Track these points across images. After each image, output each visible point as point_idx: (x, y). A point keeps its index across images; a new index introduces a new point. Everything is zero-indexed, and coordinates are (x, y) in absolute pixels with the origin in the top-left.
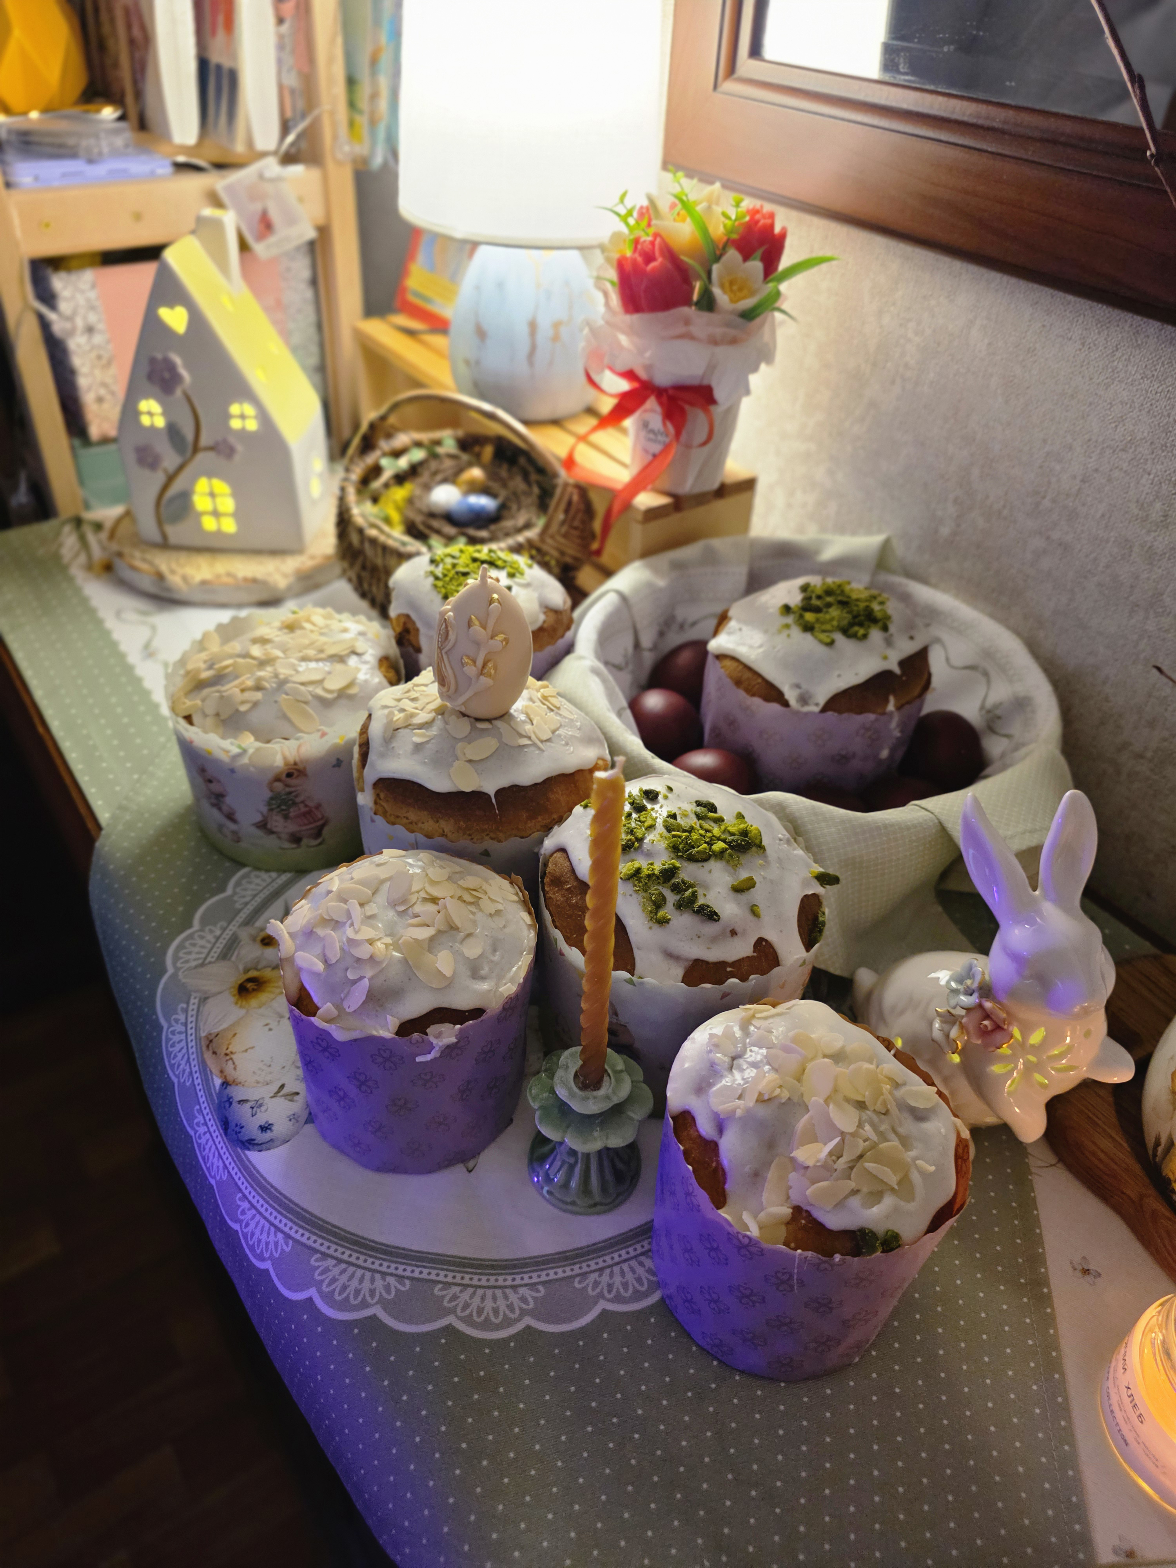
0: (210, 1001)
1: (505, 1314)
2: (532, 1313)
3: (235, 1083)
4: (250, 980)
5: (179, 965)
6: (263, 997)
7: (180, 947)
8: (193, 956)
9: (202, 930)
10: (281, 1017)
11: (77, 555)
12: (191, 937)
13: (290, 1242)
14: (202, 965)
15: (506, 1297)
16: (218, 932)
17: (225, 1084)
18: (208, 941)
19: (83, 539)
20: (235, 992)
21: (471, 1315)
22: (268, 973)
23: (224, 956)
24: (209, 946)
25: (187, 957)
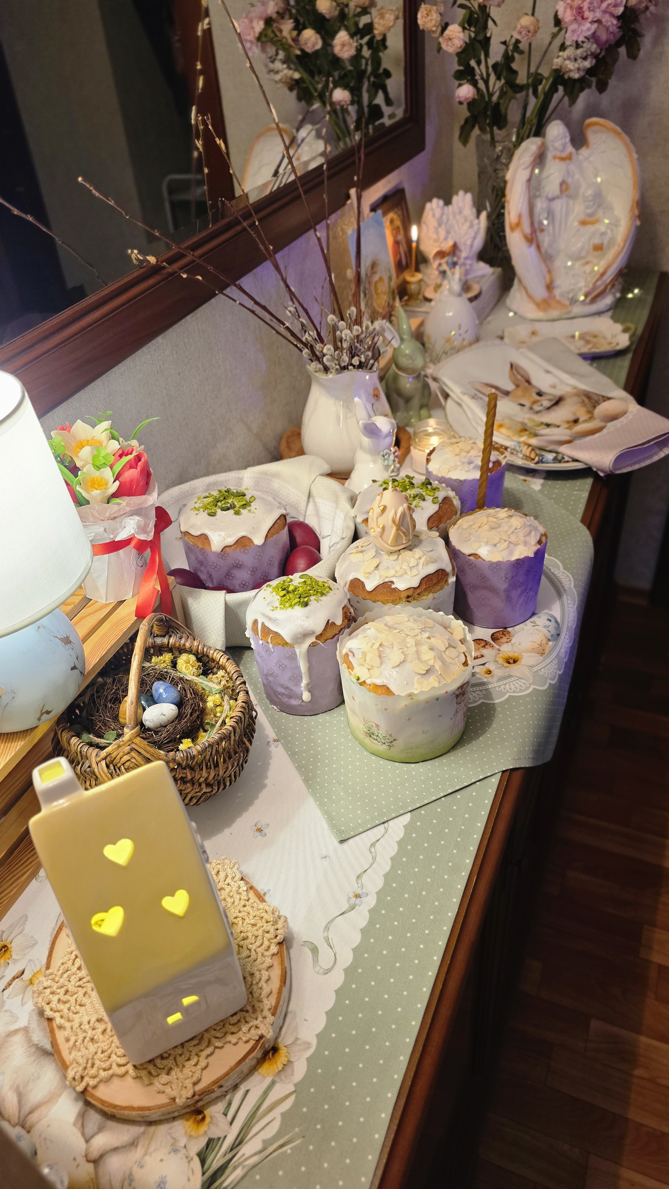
0: (530, 665)
3: (546, 637)
4: (509, 663)
5: (528, 685)
6: (511, 655)
7: (521, 691)
8: (520, 683)
9: (508, 692)
10: (512, 644)
12: (514, 692)
16: (503, 687)
17: (549, 640)
18: (510, 685)
20: (518, 662)
22: (501, 661)
23: (510, 676)
24: (511, 684)
25: (523, 685)
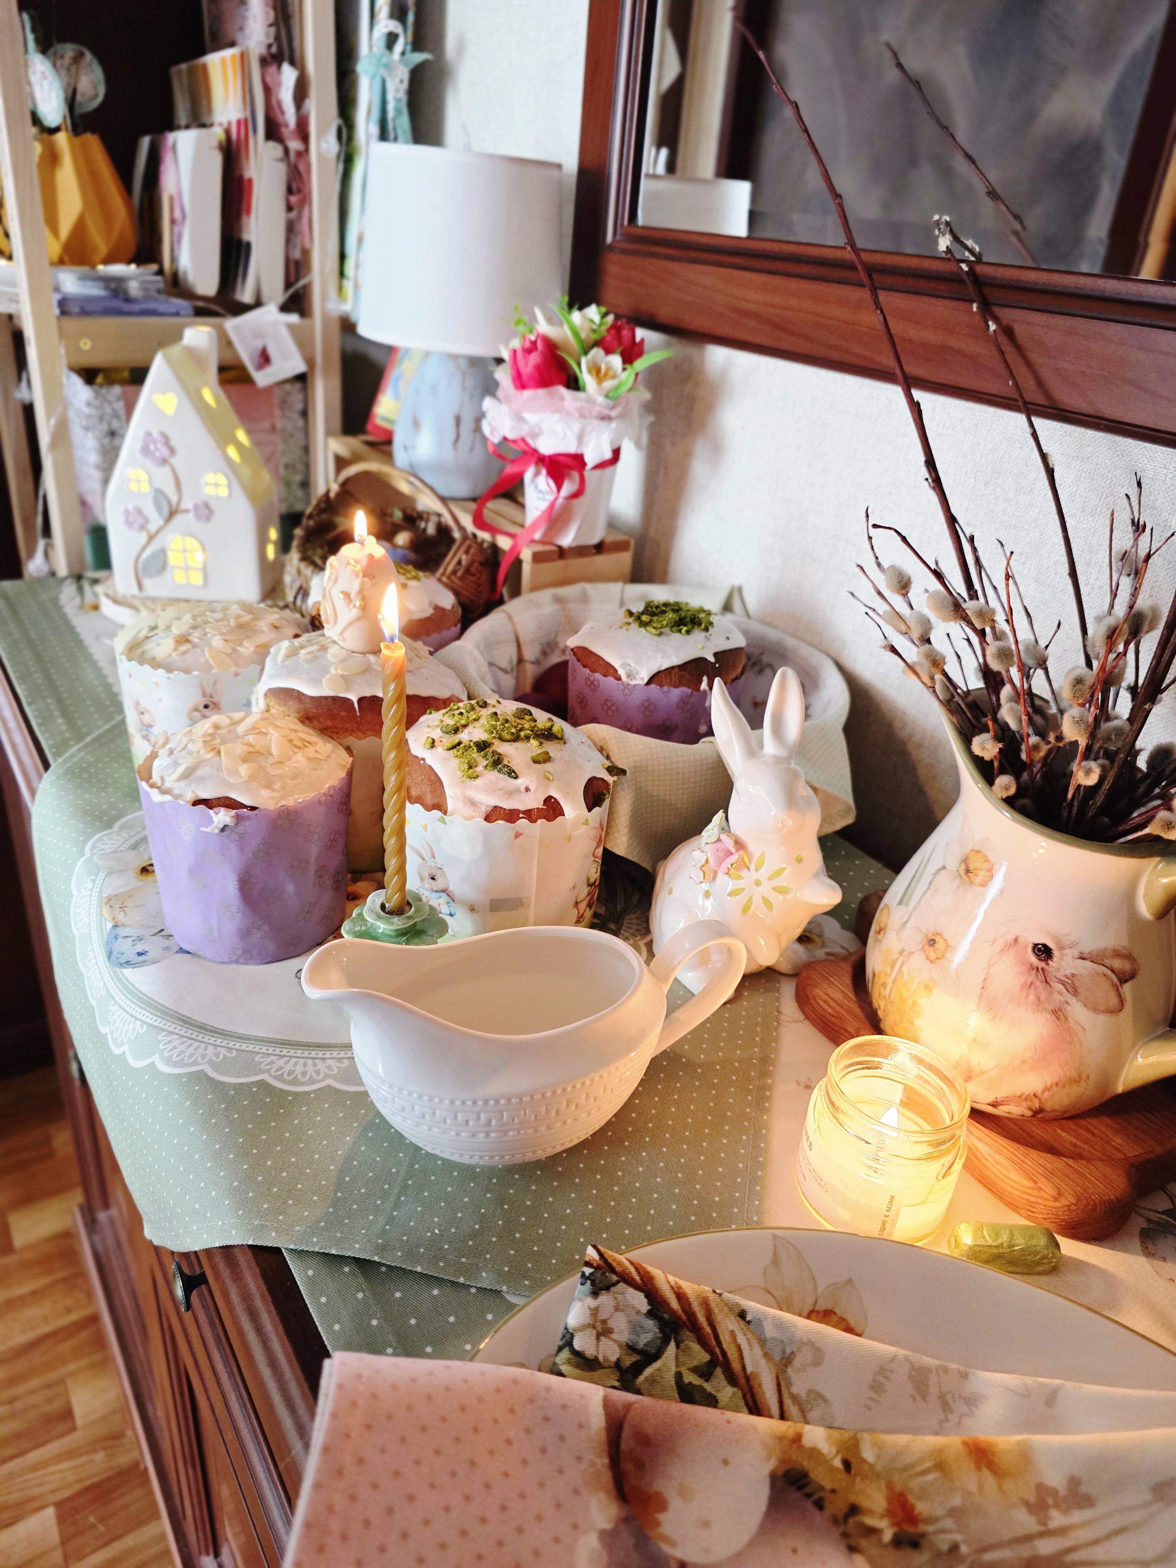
0: (115, 875)
1: (311, 1077)
2: (334, 1077)
3: (124, 925)
5: (95, 851)
8: (108, 846)
11: (73, 599)
12: (110, 834)
13: (145, 1026)
14: (115, 852)
15: (315, 1065)
17: (115, 926)
18: (122, 839)
19: (80, 590)
20: (138, 871)
21: (282, 1074)
23: (134, 847)
